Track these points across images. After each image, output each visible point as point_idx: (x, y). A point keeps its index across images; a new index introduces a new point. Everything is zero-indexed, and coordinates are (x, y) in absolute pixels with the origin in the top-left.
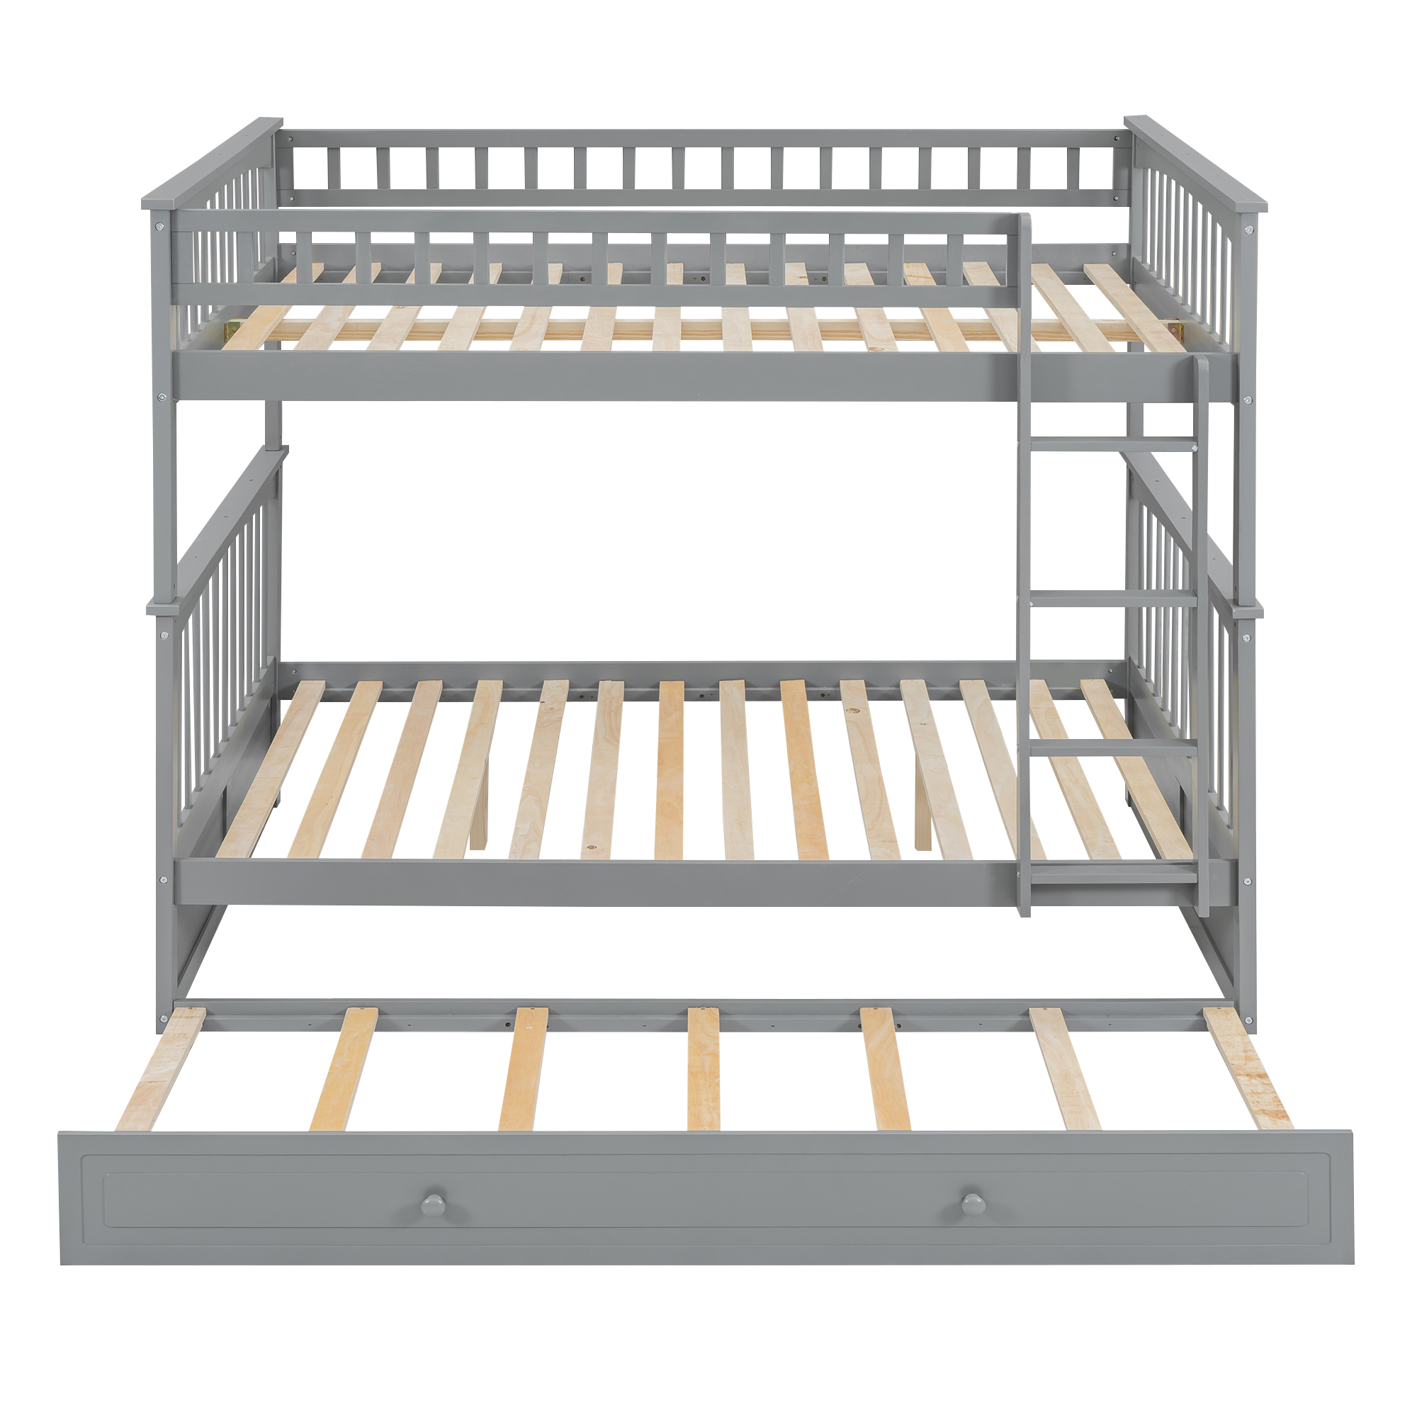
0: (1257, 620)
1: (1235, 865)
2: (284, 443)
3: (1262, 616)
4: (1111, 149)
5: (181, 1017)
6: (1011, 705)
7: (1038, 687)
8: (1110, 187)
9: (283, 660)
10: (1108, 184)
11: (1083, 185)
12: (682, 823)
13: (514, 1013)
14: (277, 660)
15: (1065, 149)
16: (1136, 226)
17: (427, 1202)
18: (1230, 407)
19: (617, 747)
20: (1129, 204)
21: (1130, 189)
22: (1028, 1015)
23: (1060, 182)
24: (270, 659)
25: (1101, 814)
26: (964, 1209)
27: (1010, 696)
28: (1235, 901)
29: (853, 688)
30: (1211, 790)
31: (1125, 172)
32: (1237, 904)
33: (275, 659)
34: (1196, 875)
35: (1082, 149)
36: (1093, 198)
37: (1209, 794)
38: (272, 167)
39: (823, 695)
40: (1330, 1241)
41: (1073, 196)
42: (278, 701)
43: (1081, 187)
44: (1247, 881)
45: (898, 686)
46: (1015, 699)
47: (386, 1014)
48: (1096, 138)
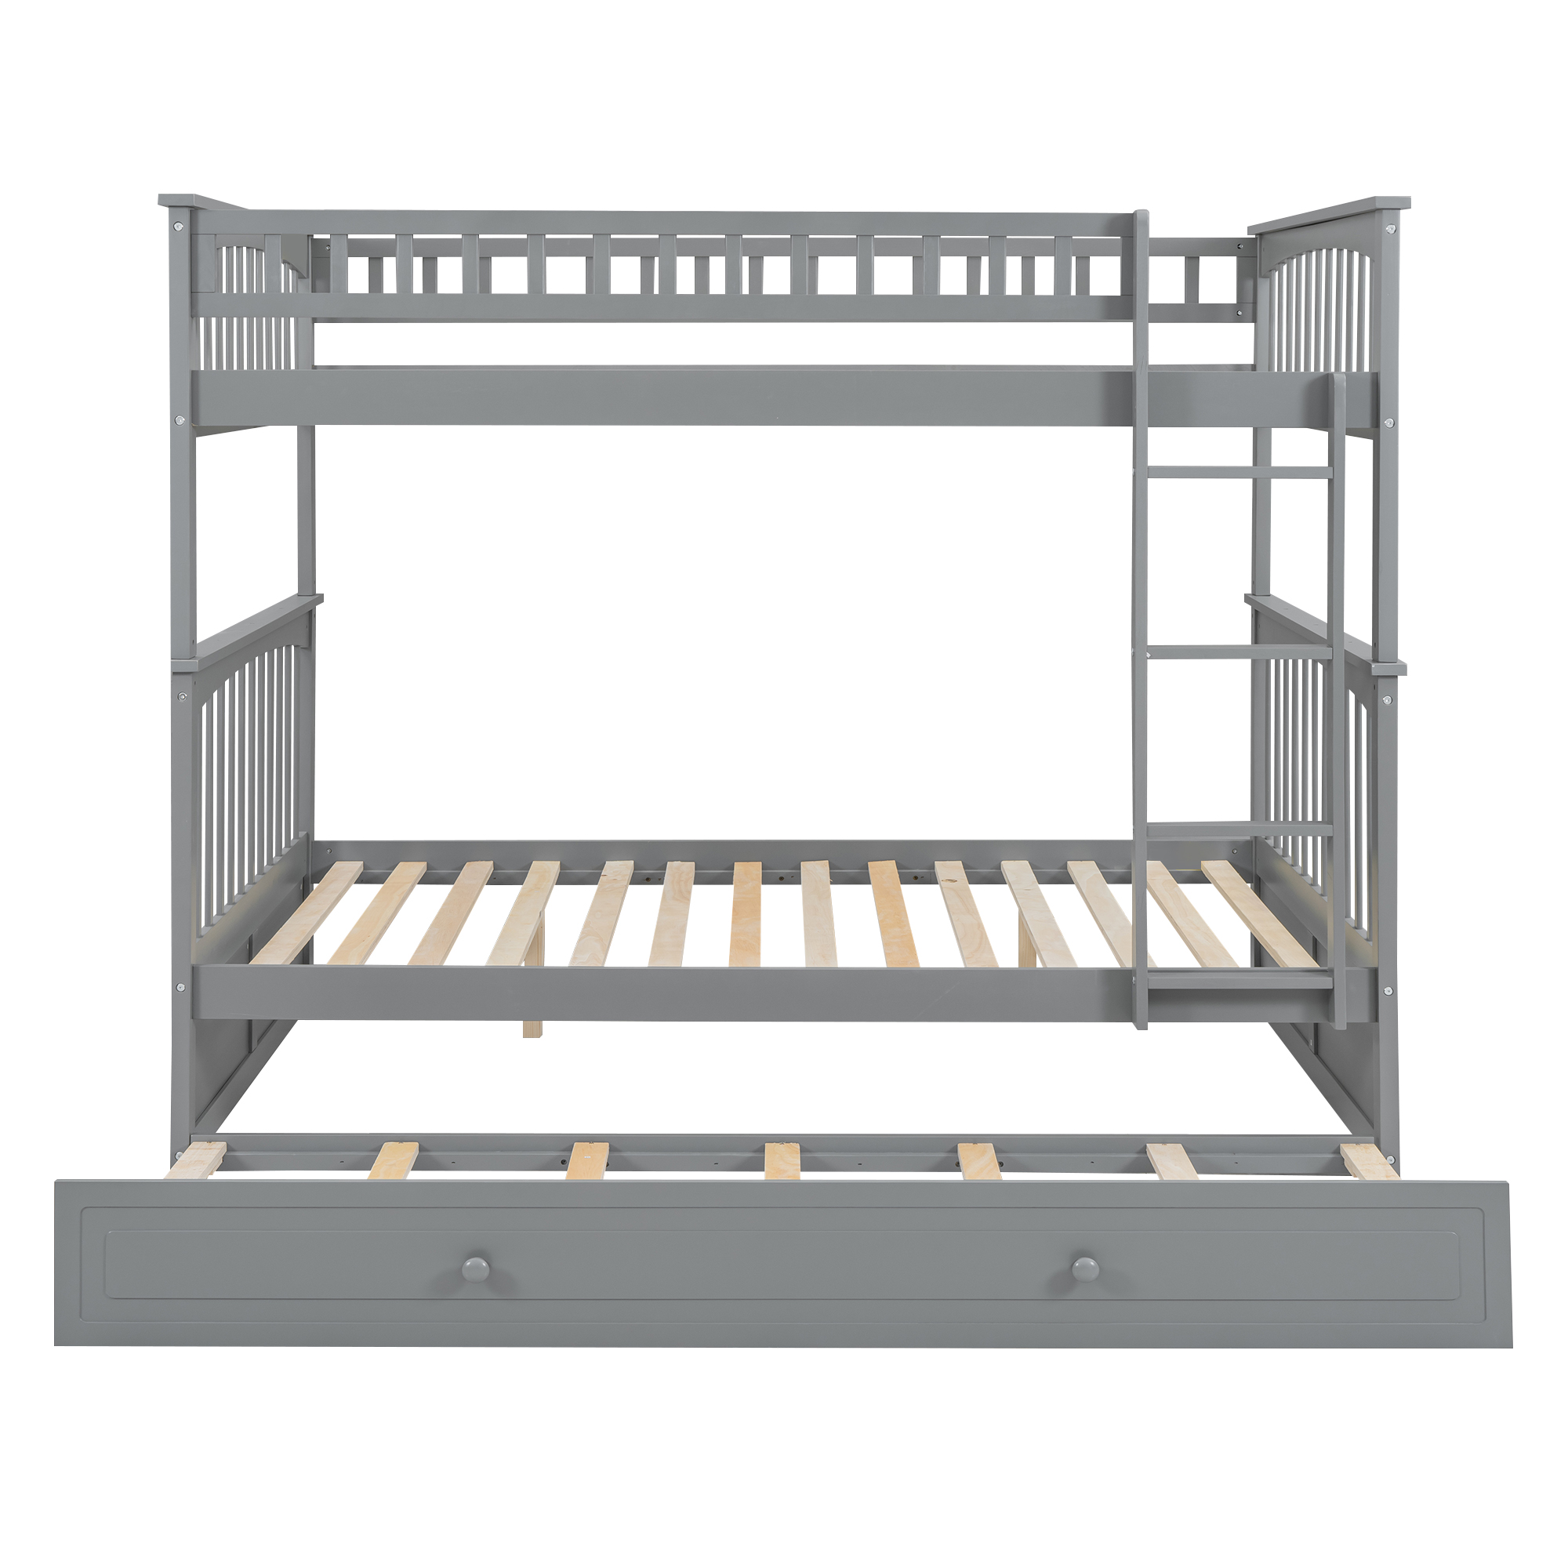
0: (1400, 678)
1: (1374, 973)
2: (318, 591)
3: (1405, 674)
4: (1234, 259)
5: (198, 1149)
6: (1127, 889)
7: (1156, 870)
8: (1234, 301)
9: (317, 838)
10: (1231, 298)
11: (1203, 299)
12: (759, 954)
13: (570, 1149)
14: (310, 837)
15: (1183, 259)
16: (1262, 344)
17: (469, 1264)
18: (1368, 444)
19: (689, 904)
20: (1254, 320)
21: (1255, 303)
22: (1146, 1152)
23: (1176, 295)
24: (302, 834)
25: (1225, 950)
26: (1075, 1273)
27: (1124, 879)
28: (1375, 1017)
29: (950, 869)
30: (1348, 915)
31: (1250, 284)
32: (1376, 1019)
33: (308, 835)
34: (1331, 979)
35: (1202, 258)
36: (1215, 314)
37: (1346, 919)
38: (308, 277)
39: (916, 878)
40: (1485, 1319)
41: (1192, 311)
42: (311, 885)
43: (1201, 301)
44: (1388, 991)
45: (999, 867)
46: (1130, 883)
47: (427, 1150)
48: (1219, 247)
